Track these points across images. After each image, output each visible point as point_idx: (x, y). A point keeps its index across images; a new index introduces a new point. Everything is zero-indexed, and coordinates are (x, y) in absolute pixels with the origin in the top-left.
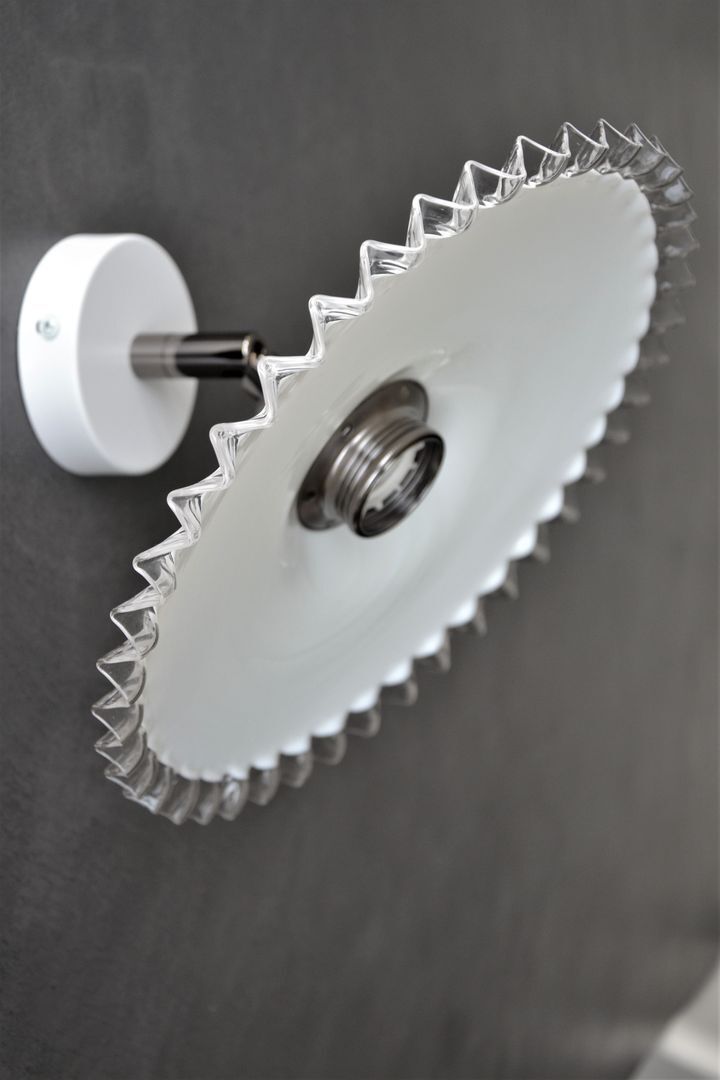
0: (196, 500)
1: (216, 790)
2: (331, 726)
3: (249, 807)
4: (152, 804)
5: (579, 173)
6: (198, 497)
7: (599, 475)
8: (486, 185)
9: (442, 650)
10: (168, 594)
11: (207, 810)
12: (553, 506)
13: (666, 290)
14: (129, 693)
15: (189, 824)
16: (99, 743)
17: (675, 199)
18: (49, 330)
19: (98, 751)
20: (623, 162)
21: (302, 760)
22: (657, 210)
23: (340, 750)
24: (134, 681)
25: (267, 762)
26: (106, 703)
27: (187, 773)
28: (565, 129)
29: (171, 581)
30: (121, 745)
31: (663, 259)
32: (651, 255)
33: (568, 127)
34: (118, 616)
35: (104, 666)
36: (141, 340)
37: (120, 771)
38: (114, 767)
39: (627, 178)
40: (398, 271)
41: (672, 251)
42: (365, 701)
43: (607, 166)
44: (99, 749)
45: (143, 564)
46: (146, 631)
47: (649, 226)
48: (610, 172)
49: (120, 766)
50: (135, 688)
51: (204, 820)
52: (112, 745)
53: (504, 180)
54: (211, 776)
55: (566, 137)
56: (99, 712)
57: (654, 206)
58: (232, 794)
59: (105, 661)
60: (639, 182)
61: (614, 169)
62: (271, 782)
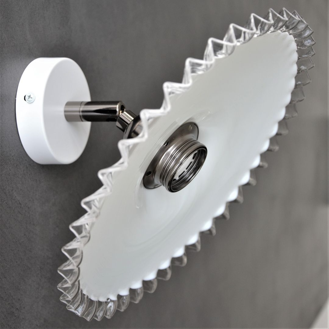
0: (110, 175)
1: (104, 305)
2: (151, 276)
3: (117, 312)
4: (79, 312)
5: (274, 32)
6: (111, 173)
7: (266, 165)
8: (238, 34)
9: (198, 242)
10: (97, 217)
11: (100, 314)
12: (246, 178)
13: (299, 85)
14: (76, 262)
15: (93, 320)
16: (60, 285)
17: (308, 45)
18: (30, 99)
19: (58, 289)
20: (290, 28)
21: (139, 291)
22: (300, 49)
23: (155, 286)
24: (77, 257)
25: (125, 293)
26: (65, 266)
27: (93, 298)
28: (270, 11)
29: (98, 211)
30: (70, 286)
31: (299, 71)
32: (295, 68)
33: (271, 11)
34: (73, 227)
35: (65, 250)
36: (69, 104)
37: (68, 297)
38: (65, 295)
39: (290, 34)
40: (200, 73)
41: (303, 68)
42: (165, 265)
43: (284, 28)
44: (59, 288)
45: (86, 203)
46: (84, 234)
47: (295, 56)
48: (285, 31)
49: (68, 295)
50: (79, 260)
51: (99, 319)
52: (65, 286)
53: (245, 33)
54: (103, 299)
55: (271, 15)
56: (61, 271)
57: (299, 47)
58: (111, 306)
59: (66, 248)
60: (295, 37)
61: (287, 30)
62: (126, 301)
